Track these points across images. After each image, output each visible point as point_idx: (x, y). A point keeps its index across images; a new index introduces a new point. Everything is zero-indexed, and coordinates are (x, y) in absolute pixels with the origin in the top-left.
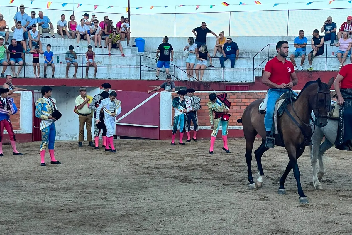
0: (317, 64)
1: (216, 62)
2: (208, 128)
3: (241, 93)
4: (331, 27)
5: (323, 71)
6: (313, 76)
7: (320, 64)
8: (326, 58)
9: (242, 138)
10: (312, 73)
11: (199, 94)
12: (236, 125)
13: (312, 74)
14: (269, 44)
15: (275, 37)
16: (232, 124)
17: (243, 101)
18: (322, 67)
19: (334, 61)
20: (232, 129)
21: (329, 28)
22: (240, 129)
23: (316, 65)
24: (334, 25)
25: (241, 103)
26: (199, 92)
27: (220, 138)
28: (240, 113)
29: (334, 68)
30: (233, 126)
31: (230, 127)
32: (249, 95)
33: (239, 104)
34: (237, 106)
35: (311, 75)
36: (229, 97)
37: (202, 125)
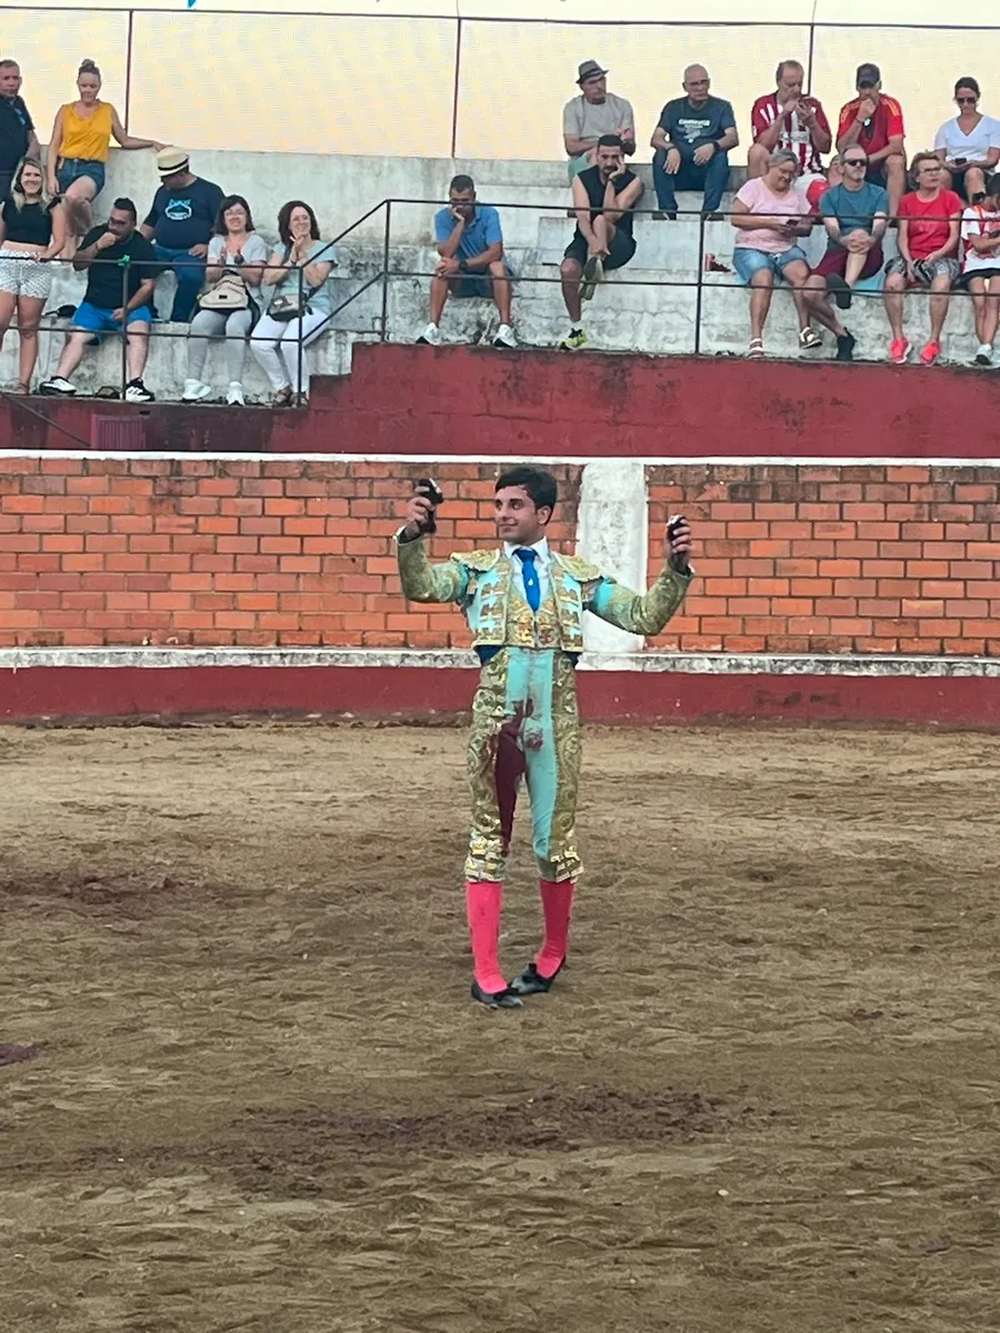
0: (637, 317)
1: (59, 288)
2: (82, 659)
3: (263, 464)
4: (707, 123)
5: (685, 358)
6: (628, 379)
7: (655, 315)
8: (700, 285)
9: (266, 712)
10: (626, 363)
11: (28, 468)
12: (235, 644)
13: (623, 371)
14: (388, 202)
15: (386, 163)
16: (211, 636)
17: (274, 507)
19: (725, 302)
20: (211, 663)
21: (693, 127)
22: (256, 663)
23: (633, 320)
24: (719, 114)
25: (264, 519)
26: (27, 458)
27: (150, 712)
28: (256, 574)
29: (729, 339)
30: (217, 650)
31: (203, 652)
32: (303, 474)
33: (250, 525)
34: (239, 534)
35: (619, 374)
36: (197, 490)
37: (43, 644)
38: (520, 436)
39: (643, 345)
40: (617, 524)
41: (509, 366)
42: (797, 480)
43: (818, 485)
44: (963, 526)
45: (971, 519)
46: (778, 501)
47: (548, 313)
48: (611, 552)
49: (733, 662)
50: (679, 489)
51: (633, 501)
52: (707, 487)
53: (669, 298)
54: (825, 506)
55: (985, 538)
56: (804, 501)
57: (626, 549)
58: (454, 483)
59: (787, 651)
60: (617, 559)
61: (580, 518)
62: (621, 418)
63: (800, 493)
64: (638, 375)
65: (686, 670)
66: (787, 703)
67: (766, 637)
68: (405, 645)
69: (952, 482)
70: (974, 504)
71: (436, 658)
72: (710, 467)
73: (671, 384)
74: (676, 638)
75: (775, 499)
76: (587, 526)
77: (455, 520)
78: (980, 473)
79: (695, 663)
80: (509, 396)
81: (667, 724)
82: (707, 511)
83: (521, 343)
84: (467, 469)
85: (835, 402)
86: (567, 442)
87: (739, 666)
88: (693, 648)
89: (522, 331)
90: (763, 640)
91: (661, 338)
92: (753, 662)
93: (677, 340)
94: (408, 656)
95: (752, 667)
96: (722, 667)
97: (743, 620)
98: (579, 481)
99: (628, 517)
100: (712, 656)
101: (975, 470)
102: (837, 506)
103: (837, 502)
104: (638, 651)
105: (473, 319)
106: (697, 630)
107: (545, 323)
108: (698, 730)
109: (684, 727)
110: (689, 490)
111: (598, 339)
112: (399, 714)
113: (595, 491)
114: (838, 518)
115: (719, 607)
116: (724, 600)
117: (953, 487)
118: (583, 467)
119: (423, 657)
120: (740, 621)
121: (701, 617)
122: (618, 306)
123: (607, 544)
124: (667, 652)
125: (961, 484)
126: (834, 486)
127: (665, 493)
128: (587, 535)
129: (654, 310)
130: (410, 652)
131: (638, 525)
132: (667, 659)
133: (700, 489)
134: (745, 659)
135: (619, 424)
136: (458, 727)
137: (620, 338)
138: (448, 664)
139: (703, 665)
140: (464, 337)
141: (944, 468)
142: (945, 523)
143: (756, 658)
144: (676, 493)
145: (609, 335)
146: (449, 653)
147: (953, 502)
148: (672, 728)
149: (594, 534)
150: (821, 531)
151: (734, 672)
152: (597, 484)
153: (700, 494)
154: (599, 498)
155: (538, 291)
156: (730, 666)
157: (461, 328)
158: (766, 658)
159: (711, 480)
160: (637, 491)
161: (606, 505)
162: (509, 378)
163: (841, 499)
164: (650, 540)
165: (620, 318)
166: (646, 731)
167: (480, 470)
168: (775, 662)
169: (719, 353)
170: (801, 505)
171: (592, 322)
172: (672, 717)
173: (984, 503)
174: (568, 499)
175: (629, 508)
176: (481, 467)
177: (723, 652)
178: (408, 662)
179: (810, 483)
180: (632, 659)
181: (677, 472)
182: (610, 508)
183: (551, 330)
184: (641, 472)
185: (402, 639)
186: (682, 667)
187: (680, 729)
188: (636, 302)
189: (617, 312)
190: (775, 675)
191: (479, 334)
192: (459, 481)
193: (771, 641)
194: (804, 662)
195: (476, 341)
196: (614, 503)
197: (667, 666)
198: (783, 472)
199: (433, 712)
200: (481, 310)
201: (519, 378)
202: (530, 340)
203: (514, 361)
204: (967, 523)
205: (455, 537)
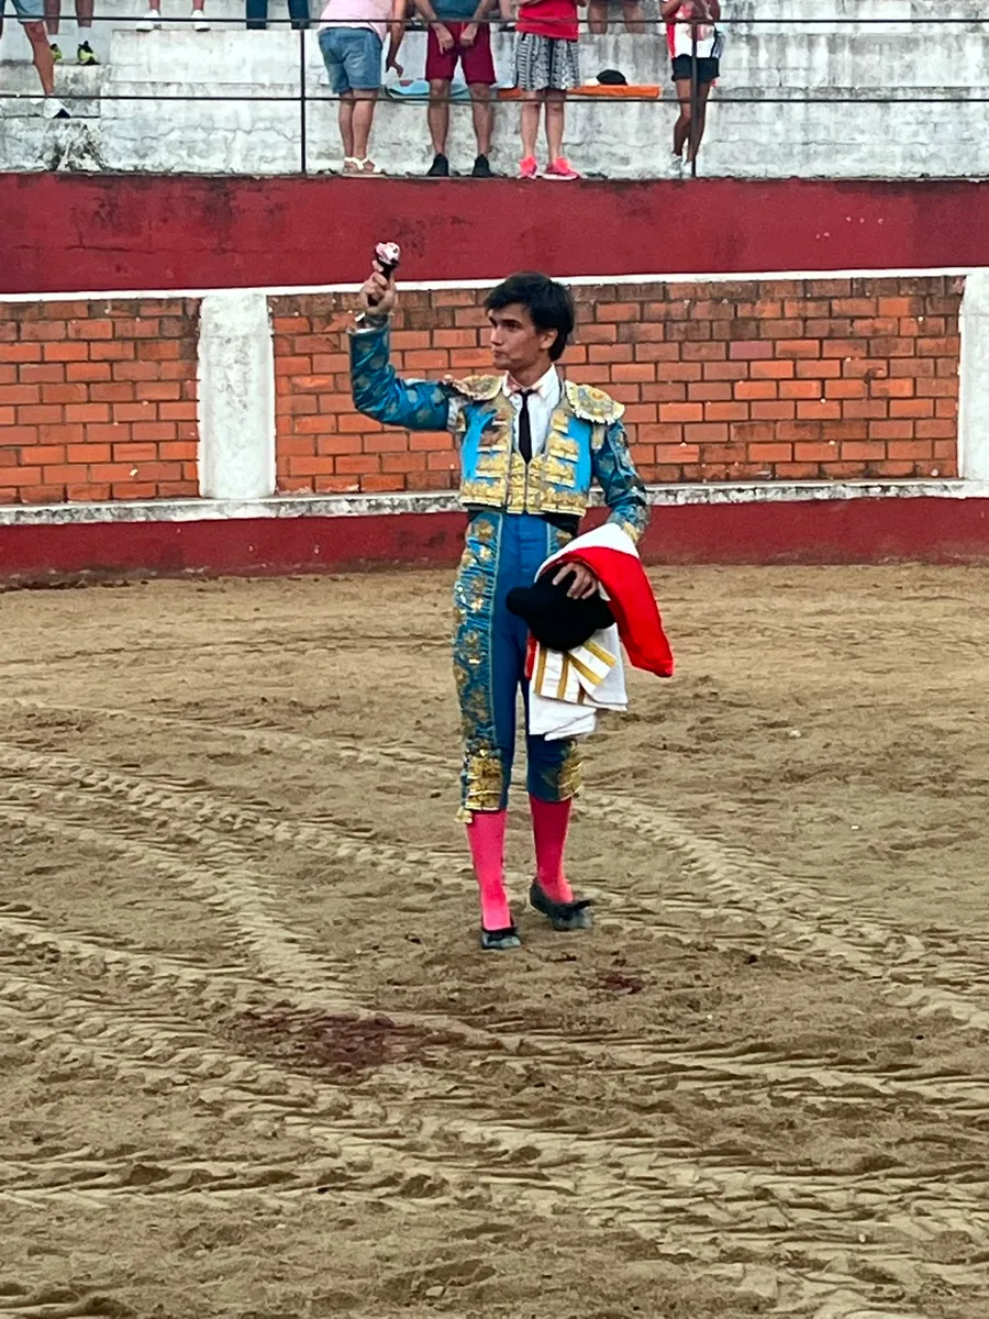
0: (230, 136)
5: (292, 178)
6: (232, 203)
7: (249, 132)
10: (231, 186)
13: (226, 195)
18: (258, 153)
19: (325, 117)
23: (226, 139)
29: (330, 156)
35: (222, 198)
38: (119, 269)
39: (238, 166)
40: (242, 361)
41: (101, 192)
42: (430, 306)
43: (453, 309)
44: (608, 348)
45: (614, 340)
46: (411, 329)
47: (133, 134)
48: (237, 390)
49: (373, 503)
50: (305, 320)
51: (257, 336)
52: (335, 316)
53: (262, 115)
54: (461, 332)
55: (630, 359)
56: (438, 327)
57: (253, 387)
58: (63, 323)
59: (428, 488)
60: (244, 398)
61: (200, 355)
62: (228, 245)
63: (433, 320)
64: (243, 198)
65: (323, 514)
66: (432, 543)
67: (405, 475)
68: (18, 501)
69: (592, 302)
70: (617, 323)
71: (54, 514)
72: (336, 295)
73: (280, 207)
74: (309, 480)
75: (408, 327)
76: (209, 364)
77: (64, 363)
78: (622, 289)
79: (333, 507)
80: (103, 227)
81: (307, 572)
82: (336, 342)
83: (104, 168)
84: (76, 307)
85: (456, 220)
86: (170, 274)
87: (379, 506)
88: (328, 490)
89: (104, 155)
90: (402, 477)
91: (257, 157)
92: (393, 502)
93: (274, 160)
94: (22, 513)
95: (393, 507)
96: (362, 509)
97: (380, 457)
98: (197, 315)
99: (254, 352)
100: (350, 497)
101: (617, 287)
102: (474, 331)
103: (473, 327)
104: (269, 496)
105: (50, 144)
106: (331, 471)
107: (130, 145)
108: (341, 577)
109: (325, 574)
110: (315, 321)
111: (190, 161)
112: (17, 576)
113: (216, 325)
114: (475, 344)
115: (353, 444)
116: (359, 437)
117: (594, 308)
118: (200, 300)
119: (39, 514)
120: (376, 458)
121: (334, 456)
122: (209, 124)
123: (232, 383)
124: (299, 495)
125: (602, 303)
126: (469, 311)
127: (290, 325)
128: (209, 373)
129: (247, 128)
130: (26, 509)
131: (263, 361)
132: (302, 503)
133: (328, 319)
134: (385, 499)
135: (224, 251)
136: (82, 586)
137: (212, 159)
138: (67, 519)
139: (341, 508)
140: (41, 163)
141: (583, 287)
142: (587, 345)
143: (397, 497)
144: (302, 325)
145: (201, 157)
146: (67, 507)
147: (595, 322)
148: (311, 577)
149: (217, 373)
150: (458, 358)
151: (375, 513)
152: (218, 318)
153: (329, 323)
154: (221, 333)
155: (120, 109)
156: (370, 507)
157: (38, 154)
158: (408, 497)
159: (338, 309)
160: (260, 325)
161: (229, 341)
162: (102, 206)
163: (476, 324)
164: (276, 376)
165: (212, 137)
166: (284, 579)
167: (89, 307)
168: (418, 500)
169: (321, 172)
170: (436, 332)
171: (181, 142)
172: (310, 565)
173: (628, 322)
174: (186, 336)
175: (253, 342)
176: (90, 304)
177: (360, 492)
178: (23, 520)
179: (443, 308)
180: (265, 504)
181: (302, 301)
182: (233, 344)
183: (136, 152)
184: (263, 303)
185: (14, 494)
186: (319, 511)
187: (319, 577)
188: (227, 119)
189: (210, 130)
190: (418, 515)
191: (57, 160)
192: (67, 320)
193: (410, 478)
194: (448, 499)
195: (54, 168)
196: (237, 338)
197: (302, 510)
198: (415, 297)
199: (53, 572)
200: (58, 133)
201: (114, 206)
202: (115, 164)
203: (107, 188)
204: (611, 344)
205: (66, 381)
